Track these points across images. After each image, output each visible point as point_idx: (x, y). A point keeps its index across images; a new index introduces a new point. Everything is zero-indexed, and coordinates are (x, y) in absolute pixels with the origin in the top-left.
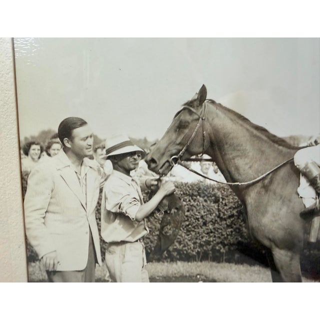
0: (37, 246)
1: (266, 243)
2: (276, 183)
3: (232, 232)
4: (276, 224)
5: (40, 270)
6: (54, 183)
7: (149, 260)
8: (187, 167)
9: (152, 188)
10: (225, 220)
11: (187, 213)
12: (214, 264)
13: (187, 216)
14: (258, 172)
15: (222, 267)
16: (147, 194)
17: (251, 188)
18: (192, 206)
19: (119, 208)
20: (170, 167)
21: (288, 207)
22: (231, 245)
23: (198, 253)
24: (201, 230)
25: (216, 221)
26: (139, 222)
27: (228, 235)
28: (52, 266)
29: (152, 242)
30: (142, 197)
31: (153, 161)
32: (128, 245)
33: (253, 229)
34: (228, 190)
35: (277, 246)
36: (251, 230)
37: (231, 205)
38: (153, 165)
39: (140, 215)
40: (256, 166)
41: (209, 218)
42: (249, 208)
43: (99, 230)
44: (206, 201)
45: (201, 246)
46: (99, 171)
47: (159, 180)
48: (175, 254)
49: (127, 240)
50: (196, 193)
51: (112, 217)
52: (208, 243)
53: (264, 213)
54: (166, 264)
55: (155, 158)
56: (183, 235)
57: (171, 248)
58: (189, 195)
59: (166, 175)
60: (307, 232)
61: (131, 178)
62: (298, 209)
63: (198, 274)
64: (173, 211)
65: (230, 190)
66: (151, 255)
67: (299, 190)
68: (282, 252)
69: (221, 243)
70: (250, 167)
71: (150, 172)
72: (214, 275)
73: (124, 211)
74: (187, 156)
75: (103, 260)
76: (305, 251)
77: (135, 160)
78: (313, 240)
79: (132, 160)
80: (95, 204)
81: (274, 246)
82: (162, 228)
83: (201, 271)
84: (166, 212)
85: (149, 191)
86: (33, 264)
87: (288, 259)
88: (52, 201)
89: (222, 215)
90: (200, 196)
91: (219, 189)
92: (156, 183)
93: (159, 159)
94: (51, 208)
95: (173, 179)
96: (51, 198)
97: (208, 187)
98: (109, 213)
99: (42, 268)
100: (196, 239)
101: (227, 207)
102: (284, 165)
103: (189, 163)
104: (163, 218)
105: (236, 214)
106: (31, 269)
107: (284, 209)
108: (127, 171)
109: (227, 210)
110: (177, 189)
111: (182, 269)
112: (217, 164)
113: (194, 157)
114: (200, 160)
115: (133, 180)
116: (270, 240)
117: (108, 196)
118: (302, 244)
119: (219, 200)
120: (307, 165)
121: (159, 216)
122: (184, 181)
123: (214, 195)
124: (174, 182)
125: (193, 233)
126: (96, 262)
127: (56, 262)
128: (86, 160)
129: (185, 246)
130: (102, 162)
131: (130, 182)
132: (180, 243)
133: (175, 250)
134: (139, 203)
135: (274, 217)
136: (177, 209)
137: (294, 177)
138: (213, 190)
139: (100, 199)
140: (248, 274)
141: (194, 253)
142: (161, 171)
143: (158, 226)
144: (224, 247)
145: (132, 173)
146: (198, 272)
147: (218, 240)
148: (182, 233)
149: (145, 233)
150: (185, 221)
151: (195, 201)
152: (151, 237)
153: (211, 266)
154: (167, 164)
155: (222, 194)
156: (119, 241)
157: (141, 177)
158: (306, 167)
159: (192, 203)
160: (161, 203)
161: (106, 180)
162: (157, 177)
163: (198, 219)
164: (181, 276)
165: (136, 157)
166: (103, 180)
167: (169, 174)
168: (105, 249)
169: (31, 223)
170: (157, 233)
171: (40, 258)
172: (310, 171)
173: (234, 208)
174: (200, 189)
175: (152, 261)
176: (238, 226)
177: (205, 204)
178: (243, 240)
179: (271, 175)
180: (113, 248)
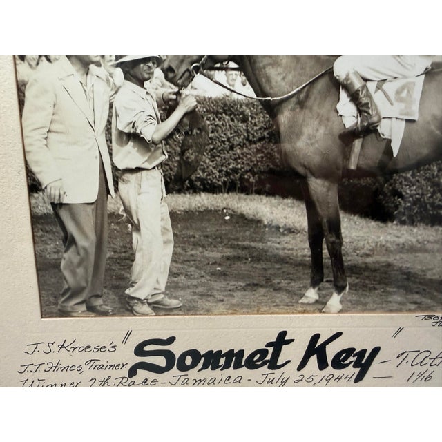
0: (40, 173)
1: (301, 170)
2: (312, 98)
3: (262, 158)
4: (311, 148)
5: (45, 203)
6: (56, 95)
7: (168, 192)
8: (210, 78)
9: (170, 103)
10: (255, 143)
11: (211, 135)
12: (243, 196)
13: (211, 138)
14: (292, 85)
15: (251, 200)
16: (164, 110)
17: (284, 105)
18: (217, 125)
19: (133, 127)
20: (191, 78)
21: (326, 126)
22: (261, 173)
23: (224, 183)
24: (227, 156)
25: (244, 144)
26: (156, 145)
27: (258, 162)
28: (57, 198)
29: (171, 169)
30: (159, 115)
31: (170, 69)
32: (144, 173)
33: (286, 155)
34: (258, 106)
35: (313, 174)
36: (285, 156)
37: (262, 125)
38: (171, 75)
39: (157, 137)
40: (290, 77)
41: (237, 140)
42: (282, 129)
43: (111, 154)
44: (232, 120)
45: (227, 174)
46: (108, 81)
47: (178, 94)
48: (198, 184)
49: (143, 166)
50: (221, 110)
51: (125, 138)
52: (235, 171)
53: (299, 135)
54: (188, 196)
55: (173, 66)
56: (207, 161)
57: (193, 177)
58: (213, 113)
59: (186, 87)
60: (347, 157)
61: (145, 91)
62: (337, 130)
63: (224, 208)
64: (195, 132)
65: (260, 107)
66: (171, 185)
67: (339, 106)
68: (319, 181)
69: (250, 171)
70: (284, 79)
71: (168, 83)
72: (243, 209)
73: (138, 131)
74: (210, 64)
75: (116, 190)
76: (344, 180)
77: (150, 67)
78: (353, 167)
79: (146, 68)
80: (104, 122)
81: (309, 175)
82: (183, 153)
83: (227, 205)
84: (187, 133)
85: (167, 107)
86: (36, 195)
87: (325, 190)
88: (55, 117)
89: (251, 137)
90: (226, 114)
91: (247, 105)
92: (174, 97)
93: (178, 67)
94: (54, 127)
95: (195, 92)
96: (53, 114)
97: (235, 103)
98: (121, 133)
99: (46, 199)
100: (222, 166)
101: (257, 128)
102: (322, 76)
103: (212, 72)
104: (183, 140)
105: (267, 136)
106: (33, 201)
107: (322, 131)
108: (141, 83)
109: (256, 131)
110: (199, 105)
111: (206, 202)
112: (245, 75)
113: (218, 65)
114: (226, 69)
115: (147, 93)
116: (304, 166)
117: (119, 113)
118: (340, 172)
119: (248, 119)
120: (348, 75)
121: (179, 137)
122: (207, 95)
123: (242, 113)
124: (196, 96)
125: (219, 159)
126: (108, 192)
127: (62, 193)
128: (92, 67)
129: (209, 175)
130: (112, 70)
131: (145, 96)
132: (204, 171)
133: (199, 179)
134: (156, 122)
135: (310, 139)
136: (199, 129)
137: (333, 90)
138: (241, 106)
139: (110, 116)
140: (280, 208)
141: (220, 183)
142: (180, 82)
143: (178, 149)
144: (254, 176)
145: (147, 84)
146: (225, 206)
147: (247, 168)
148: (206, 159)
149: (163, 158)
150: (209, 144)
151: (220, 119)
152: (170, 163)
153: (239, 199)
154: (187, 74)
155: (251, 111)
156: (134, 167)
157: (157, 89)
158: (347, 79)
159: (217, 122)
160: (181, 121)
161: (116, 93)
162: (176, 89)
163: (223, 142)
164: (205, 210)
165: (150, 64)
166: (113, 92)
167: (189, 87)
168: (118, 177)
169: (31, 145)
170: (177, 158)
171: (43, 187)
172: (351, 83)
173: (265, 129)
174: (225, 105)
175: (172, 193)
176: (269, 151)
177: (231, 123)
178: (275, 168)
179: (307, 88)
180: (127, 176)
